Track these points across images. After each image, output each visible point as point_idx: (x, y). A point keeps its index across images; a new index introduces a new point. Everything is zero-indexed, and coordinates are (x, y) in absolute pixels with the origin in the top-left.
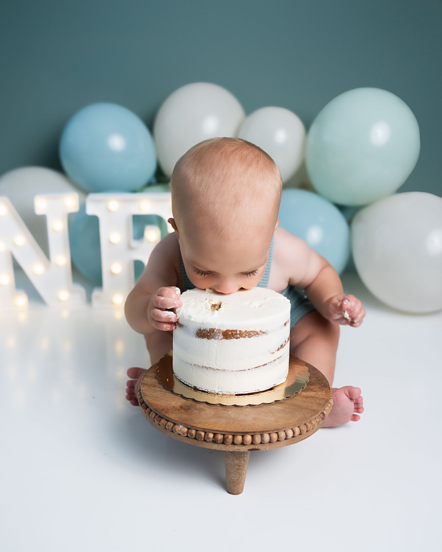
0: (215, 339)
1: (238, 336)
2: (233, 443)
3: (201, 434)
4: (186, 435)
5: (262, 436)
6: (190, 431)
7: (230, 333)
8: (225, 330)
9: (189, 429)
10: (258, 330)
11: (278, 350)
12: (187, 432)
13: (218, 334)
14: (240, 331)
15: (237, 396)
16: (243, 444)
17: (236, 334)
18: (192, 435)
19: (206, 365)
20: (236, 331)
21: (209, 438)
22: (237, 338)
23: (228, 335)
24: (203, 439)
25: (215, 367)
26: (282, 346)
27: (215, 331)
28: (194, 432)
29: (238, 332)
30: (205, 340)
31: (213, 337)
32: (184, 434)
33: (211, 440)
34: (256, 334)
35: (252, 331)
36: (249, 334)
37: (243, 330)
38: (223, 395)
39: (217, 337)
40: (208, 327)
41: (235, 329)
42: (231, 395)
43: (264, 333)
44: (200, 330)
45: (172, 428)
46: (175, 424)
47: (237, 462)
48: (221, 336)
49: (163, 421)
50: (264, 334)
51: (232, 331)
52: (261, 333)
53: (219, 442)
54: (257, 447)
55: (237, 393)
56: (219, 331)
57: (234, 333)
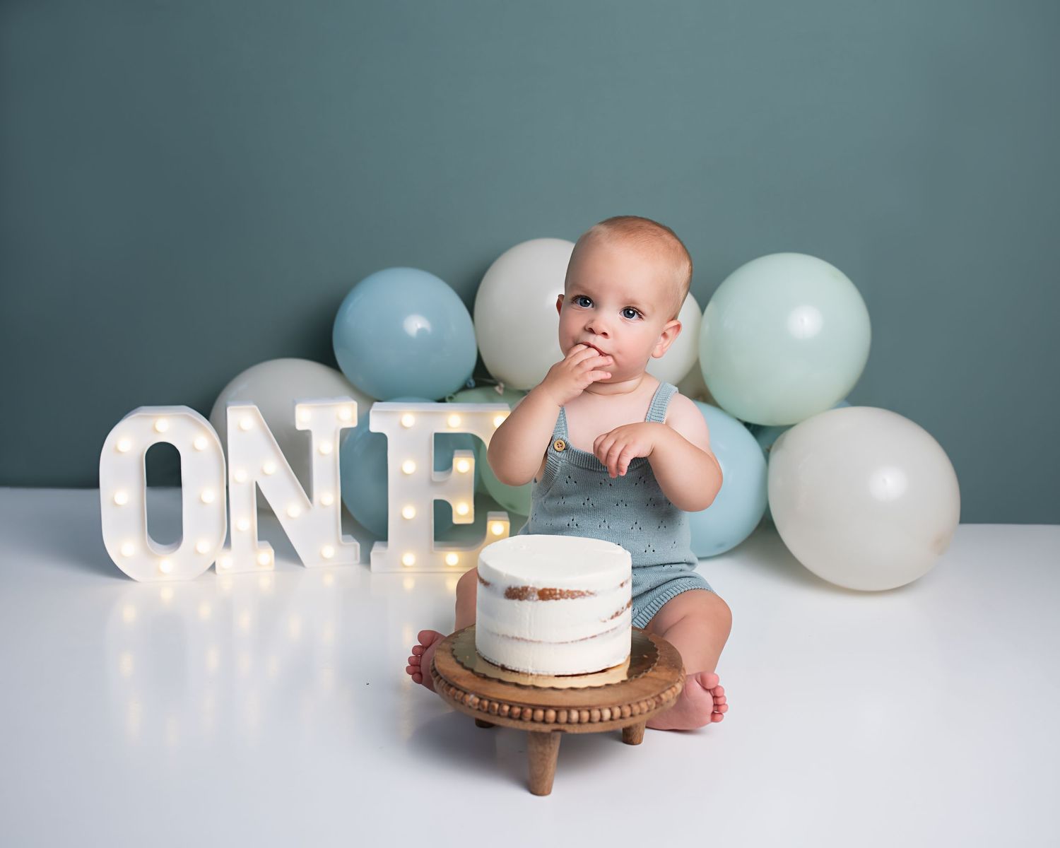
0: (529, 600)
1: (558, 596)
2: (533, 720)
3: (493, 707)
4: (477, 707)
5: (569, 712)
6: (482, 702)
7: (548, 592)
8: (541, 588)
9: (481, 699)
10: (583, 590)
11: (612, 618)
12: (479, 704)
13: (533, 594)
14: (560, 590)
15: (556, 678)
16: (544, 721)
17: (555, 594)
18: (483, 707)
19: (516, 635)
20: (555, 590)
21: (503, 711)
22: (556, 599)
23: (545, 595)
24: (496, 713)
25: (528, 637)
26: (617, 614)
27: (529, 589)
28: (486, 703)
29: (558, 592)
30: (516, 602)
31: (526, 598)
32: (474, 705)
33: (506, 714)
34: (582, 594)
35: (576, 591)
36: (572, 595)
37: (565, 589)
38: (538, 675)
39: (531, 598)
40: (520, 585)
41: (553, 587)
42: (549, 676)
43: (591, 594)
44: (510, 588)
45: (462, 698)
46: (465, 693)
47: (540, 749)
48: (536, 597)
49: (452, 690)
50: (592, 596)
51: (550, 590)
52: (587, 594)
53: (515, 716)
54: (562, 727)
55: (556, 674)
56: (534, 589)
57: (553, 592)
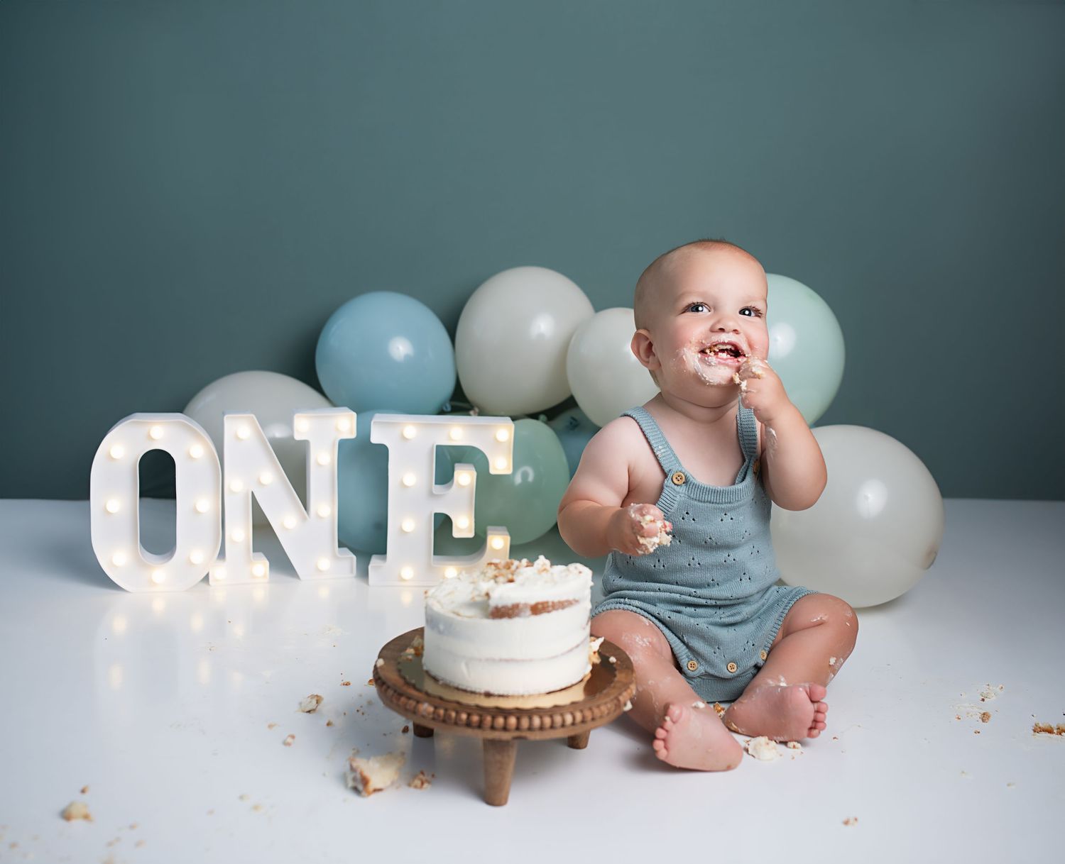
0: (521, 617)
1: (550, 609)
2: (493, 728)
3: (450, 716)
4: (431, 716)
5: (531, 719)
6: (437, 711)
7: (540, 606)
8: (533, 602)
9: (436, 708)
12: (434, 713)
13: (525, 610)
14: (553, 603)
16: (505, 729)
17: (548, 607)
18: (439, 715)
20: (547, 602)
21: (461, 720)
22: (549, 612)
23: (537, 609)
24: (453, 721)
27: (520, 605)
28: (442, 712)
29: (550, 604)
30: (505, 621)
31: (517, 615)
32: (429, 714)
33: (464, 722)
39: (523, 614)
40: (509, 603)
41: (546, 599)
44: (496, 607)
45: (416, 707)
46: (418, 702)
48: (529, 612)
49: (403, 699)
51: (543, 604)
53: (474, 725)
54: (523, 734)
56: (526, 605)
57: (545, 605)
